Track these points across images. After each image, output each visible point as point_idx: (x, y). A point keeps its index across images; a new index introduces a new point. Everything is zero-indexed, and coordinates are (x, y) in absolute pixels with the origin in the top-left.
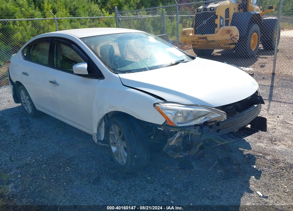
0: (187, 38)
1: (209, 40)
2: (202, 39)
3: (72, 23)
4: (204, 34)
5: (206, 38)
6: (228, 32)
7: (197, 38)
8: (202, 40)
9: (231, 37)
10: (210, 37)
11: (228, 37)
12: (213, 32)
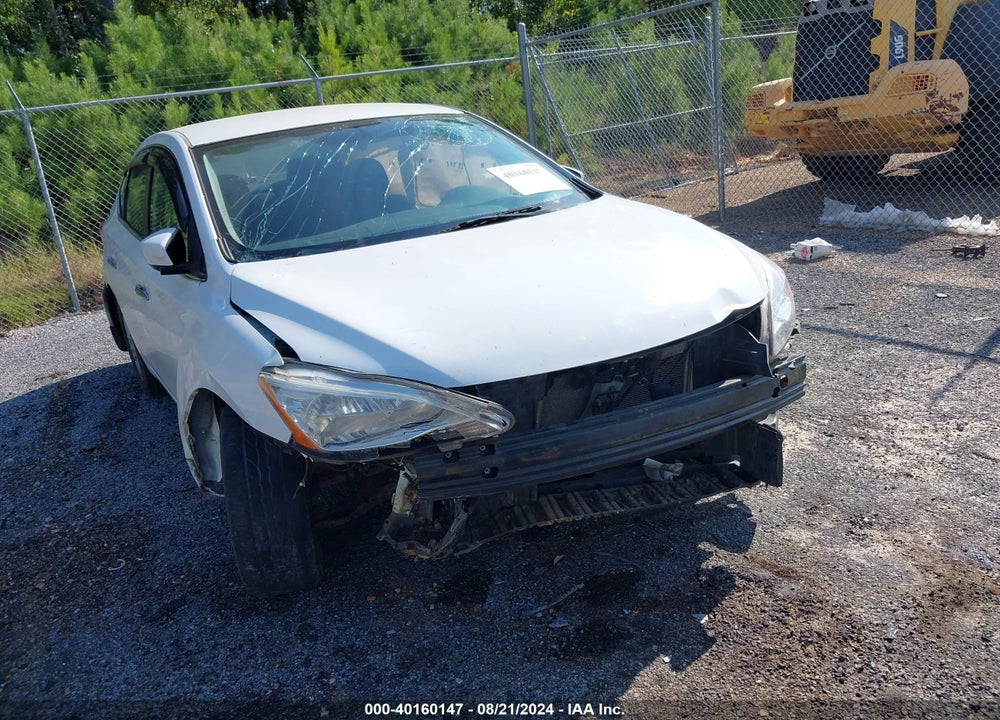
0: (766, 116)
1: (842, 120)
2: (819, 117)
3: (408, 88)
4: (828, 97)
5: (832, 113)
6: (921, 82)
7: (801, 115)
8: (819, 121)
9: (930, 103)
10: (849, 107)
11: (918, 102)
12: (862, 88)
